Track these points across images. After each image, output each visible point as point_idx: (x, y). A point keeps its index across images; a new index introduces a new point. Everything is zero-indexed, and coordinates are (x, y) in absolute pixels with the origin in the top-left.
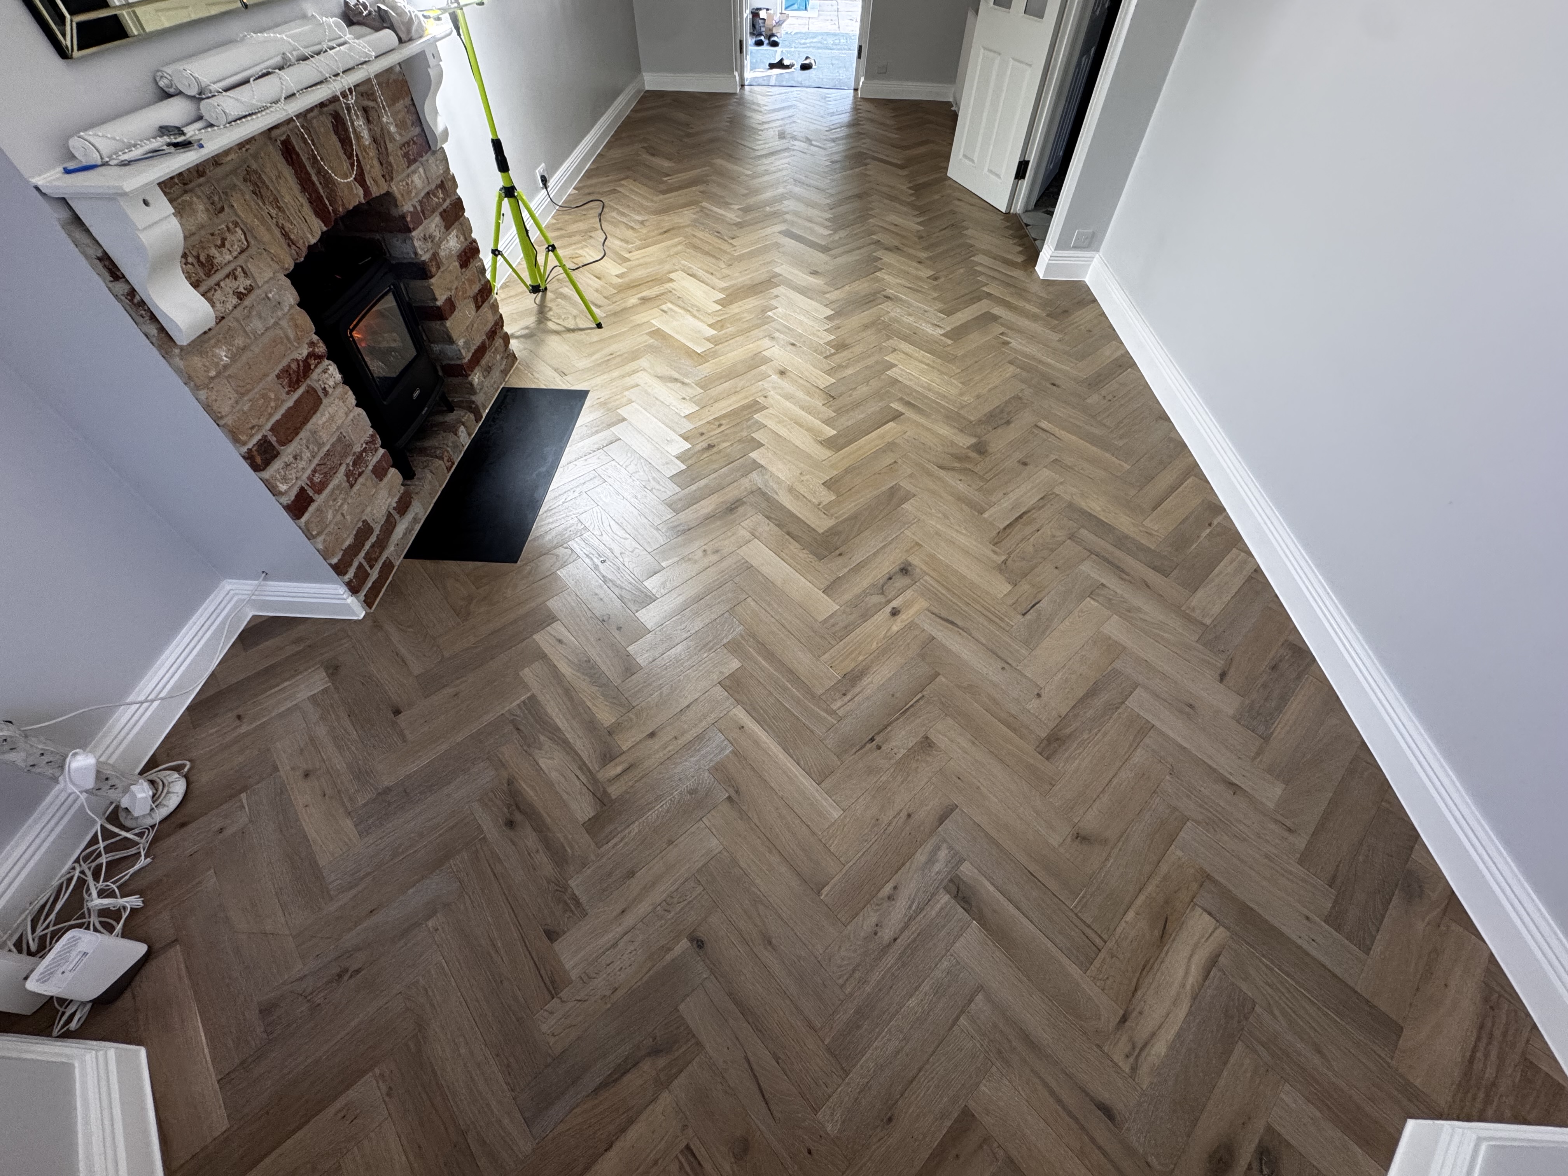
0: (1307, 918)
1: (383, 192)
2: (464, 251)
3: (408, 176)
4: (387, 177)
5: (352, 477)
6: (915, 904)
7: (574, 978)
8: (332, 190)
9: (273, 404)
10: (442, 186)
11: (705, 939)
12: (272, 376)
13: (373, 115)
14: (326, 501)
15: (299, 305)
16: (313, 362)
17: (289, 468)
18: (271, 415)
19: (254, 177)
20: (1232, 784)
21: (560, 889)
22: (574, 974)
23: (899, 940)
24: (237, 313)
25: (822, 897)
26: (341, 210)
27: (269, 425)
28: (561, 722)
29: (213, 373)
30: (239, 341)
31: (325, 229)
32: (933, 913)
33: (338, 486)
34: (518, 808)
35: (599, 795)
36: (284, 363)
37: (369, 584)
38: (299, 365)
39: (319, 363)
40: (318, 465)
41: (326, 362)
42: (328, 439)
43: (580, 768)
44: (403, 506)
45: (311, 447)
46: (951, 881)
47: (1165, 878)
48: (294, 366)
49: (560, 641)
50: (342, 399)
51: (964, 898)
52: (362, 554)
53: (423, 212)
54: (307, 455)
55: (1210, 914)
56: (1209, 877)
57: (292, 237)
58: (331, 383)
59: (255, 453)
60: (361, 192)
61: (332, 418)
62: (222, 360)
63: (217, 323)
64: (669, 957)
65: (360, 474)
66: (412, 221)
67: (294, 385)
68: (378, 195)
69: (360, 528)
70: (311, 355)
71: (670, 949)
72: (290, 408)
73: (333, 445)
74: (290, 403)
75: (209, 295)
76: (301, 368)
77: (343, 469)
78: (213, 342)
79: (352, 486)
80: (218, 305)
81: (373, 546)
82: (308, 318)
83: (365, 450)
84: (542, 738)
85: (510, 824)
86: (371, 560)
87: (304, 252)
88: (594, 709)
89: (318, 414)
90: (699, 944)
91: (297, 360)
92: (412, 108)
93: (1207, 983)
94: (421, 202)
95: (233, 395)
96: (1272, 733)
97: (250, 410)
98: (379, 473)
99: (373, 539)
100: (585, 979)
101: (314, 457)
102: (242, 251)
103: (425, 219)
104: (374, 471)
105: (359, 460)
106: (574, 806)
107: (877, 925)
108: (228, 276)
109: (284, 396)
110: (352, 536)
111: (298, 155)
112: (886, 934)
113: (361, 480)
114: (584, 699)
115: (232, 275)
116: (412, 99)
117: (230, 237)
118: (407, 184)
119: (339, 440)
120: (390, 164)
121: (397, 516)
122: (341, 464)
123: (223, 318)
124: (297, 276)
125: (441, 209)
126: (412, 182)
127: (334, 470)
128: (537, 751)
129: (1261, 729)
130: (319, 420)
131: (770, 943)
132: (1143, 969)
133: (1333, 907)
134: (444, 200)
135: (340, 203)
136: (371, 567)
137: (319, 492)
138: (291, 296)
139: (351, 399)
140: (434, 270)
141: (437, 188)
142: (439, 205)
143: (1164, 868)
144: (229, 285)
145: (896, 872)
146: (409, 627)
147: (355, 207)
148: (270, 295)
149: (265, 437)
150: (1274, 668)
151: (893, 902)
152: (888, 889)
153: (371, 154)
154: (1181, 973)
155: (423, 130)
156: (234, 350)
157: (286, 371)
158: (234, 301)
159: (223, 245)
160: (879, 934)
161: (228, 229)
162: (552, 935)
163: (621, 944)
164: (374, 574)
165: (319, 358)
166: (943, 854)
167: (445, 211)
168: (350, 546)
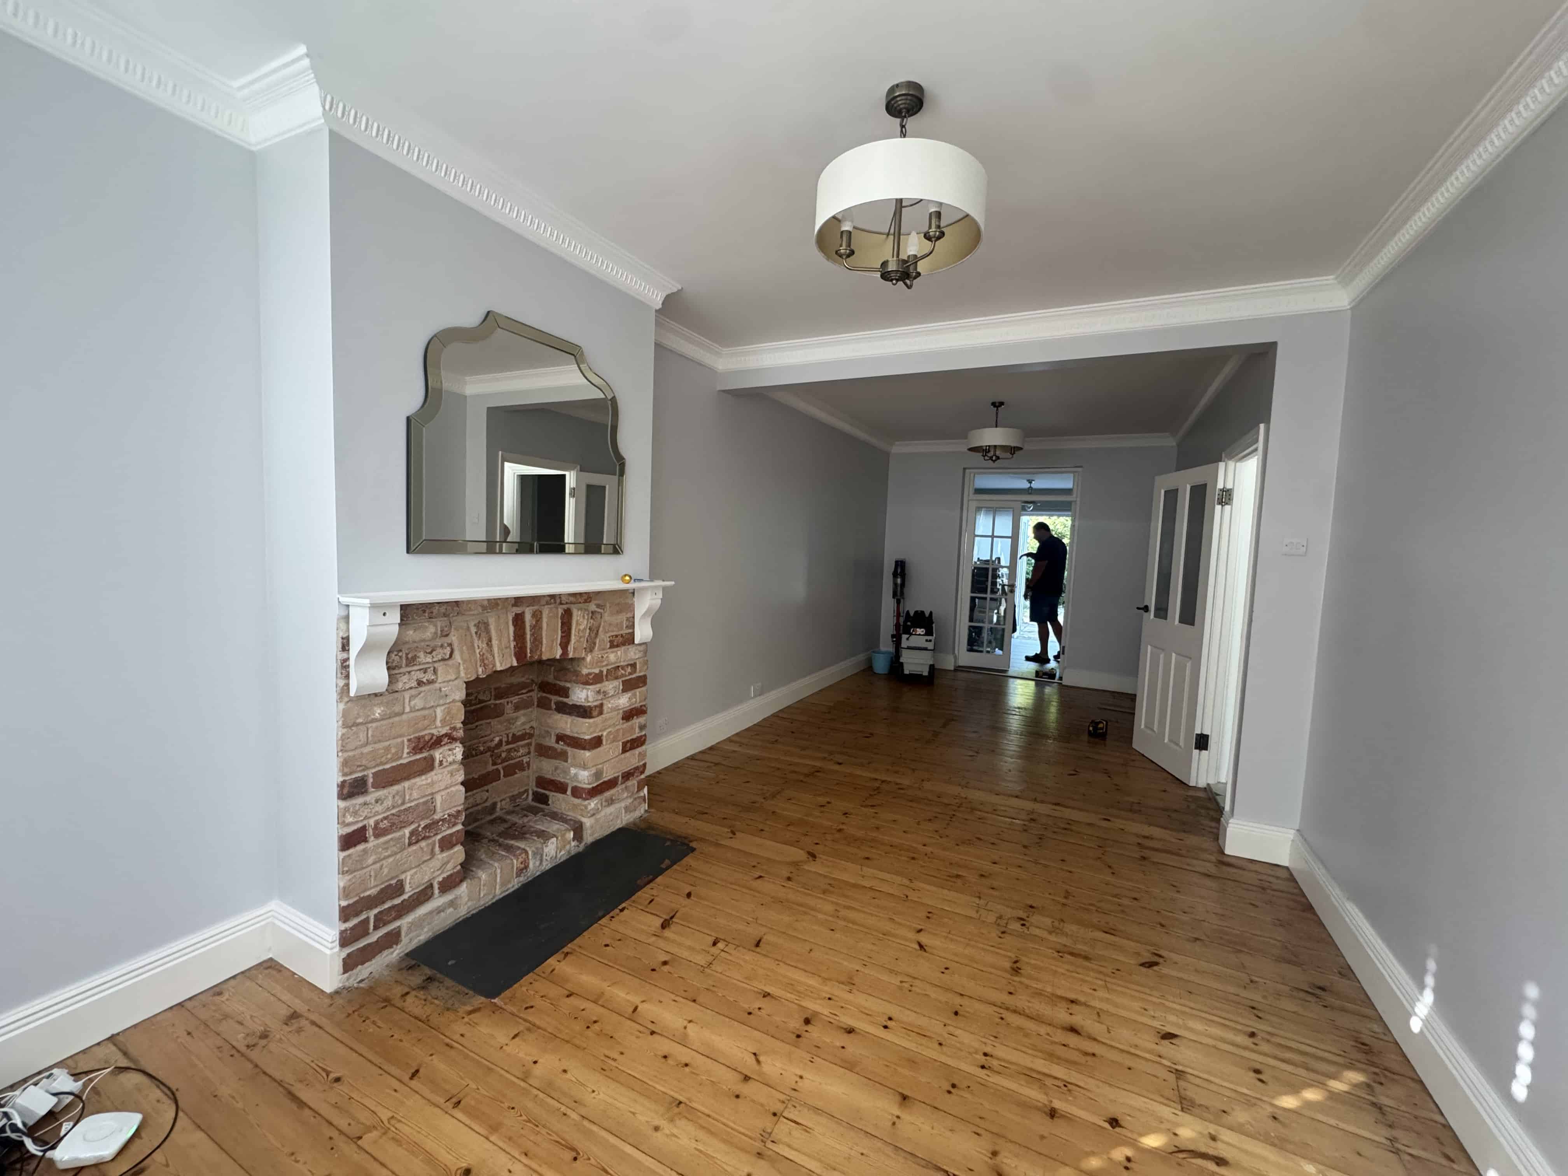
1: (577, 656)
2: (632, 710)
3: (607, 653)
4: (588, 651)
5: (416, 838)
8: (537, 646)
9: (390, 757)
10: (633, 666)
12: (406, 739)
14: (376, 847)
16: (445, 740)
17: (366, 806)
18: (382, 764)
19: (484, 626)
24: (413, 692)
26: (537, 657)
27: (374, 770)
29: (360, 720)
30: (396, 709)
31: (515, 664)
33: (397, 839)
36: (422, 733)
37: (362, 943)
38: (432, 738)
39: (450, 742)
40: (393, 815)
41: (458, 744)
42: (416, 799)
44: (448, 885)
45: (397, 798)
48: (427, 738)
50: (452, 774)
52: (376, 911)
53: (607, 676)
54: (389, 802)
57: (487, 663)
58: (450, 759)
59: (349, 785)
60: (559, 652)
61: (432, 784)
62: (374, 715)
63: (385, 693)
65: (425, 838)
66: (593, 679)
67: (418, 750)
68: (572, 657)
69: (391, 885)
70: (446, 735)
72: (402, 765)
73: (418, 805)
74: (405, 761)
75: (395, 676)
76: (433, 741)
77: (413, 827)
78: (378, 702)
79: (410, 844)
80: (396, 683)
81: (393, 907)
83: (443, 820)
86: (380, 921)
89: (423, 777)
91: (433, 735)
92: (631, 619)
94: (608, 670)
95: (363, 739)
97: (369, 754)
98: (446, 844)
99: (397, 901)
101: (394, 807)
102: (443, 660)
103: (607, 680)
104: (442, 841)
105: (432, 826)
108: (420, 670)
109: (404, 755)
110: (378, 889)
111: (524, 622)
113: (423, 844)
115: (425, 671)
116: (633, 615)
117: (439, 650)
118: (602, 657)
119: (425, 803)
120: (595, 643)
121: (436, 891)
122: (413, 823)
123: (393, 691)
125: (624, 679)
126: (608, 657)
127: (403, 825)
130: (420, 781)
134: (630, 674)
135: (539, 654)
136: (376, 928)
137: (377, 836)
138: (460, 694)
139: (460, 777)
140: (595, 713)
141: (628, 665)
142: (623, 676)
144: (420, 675)
147: (548, 659)
148: (443, 690)
149: (365, 776)
153: (582, 636)
155: (634, 631)
156: (389, 712)
157: (419, 739)
158: (414, 684)
159: (431, 653)
161: (442, 645)
164: (373, 937)
165: (454, 739)
167: (627, 681)
168: (369, 896)
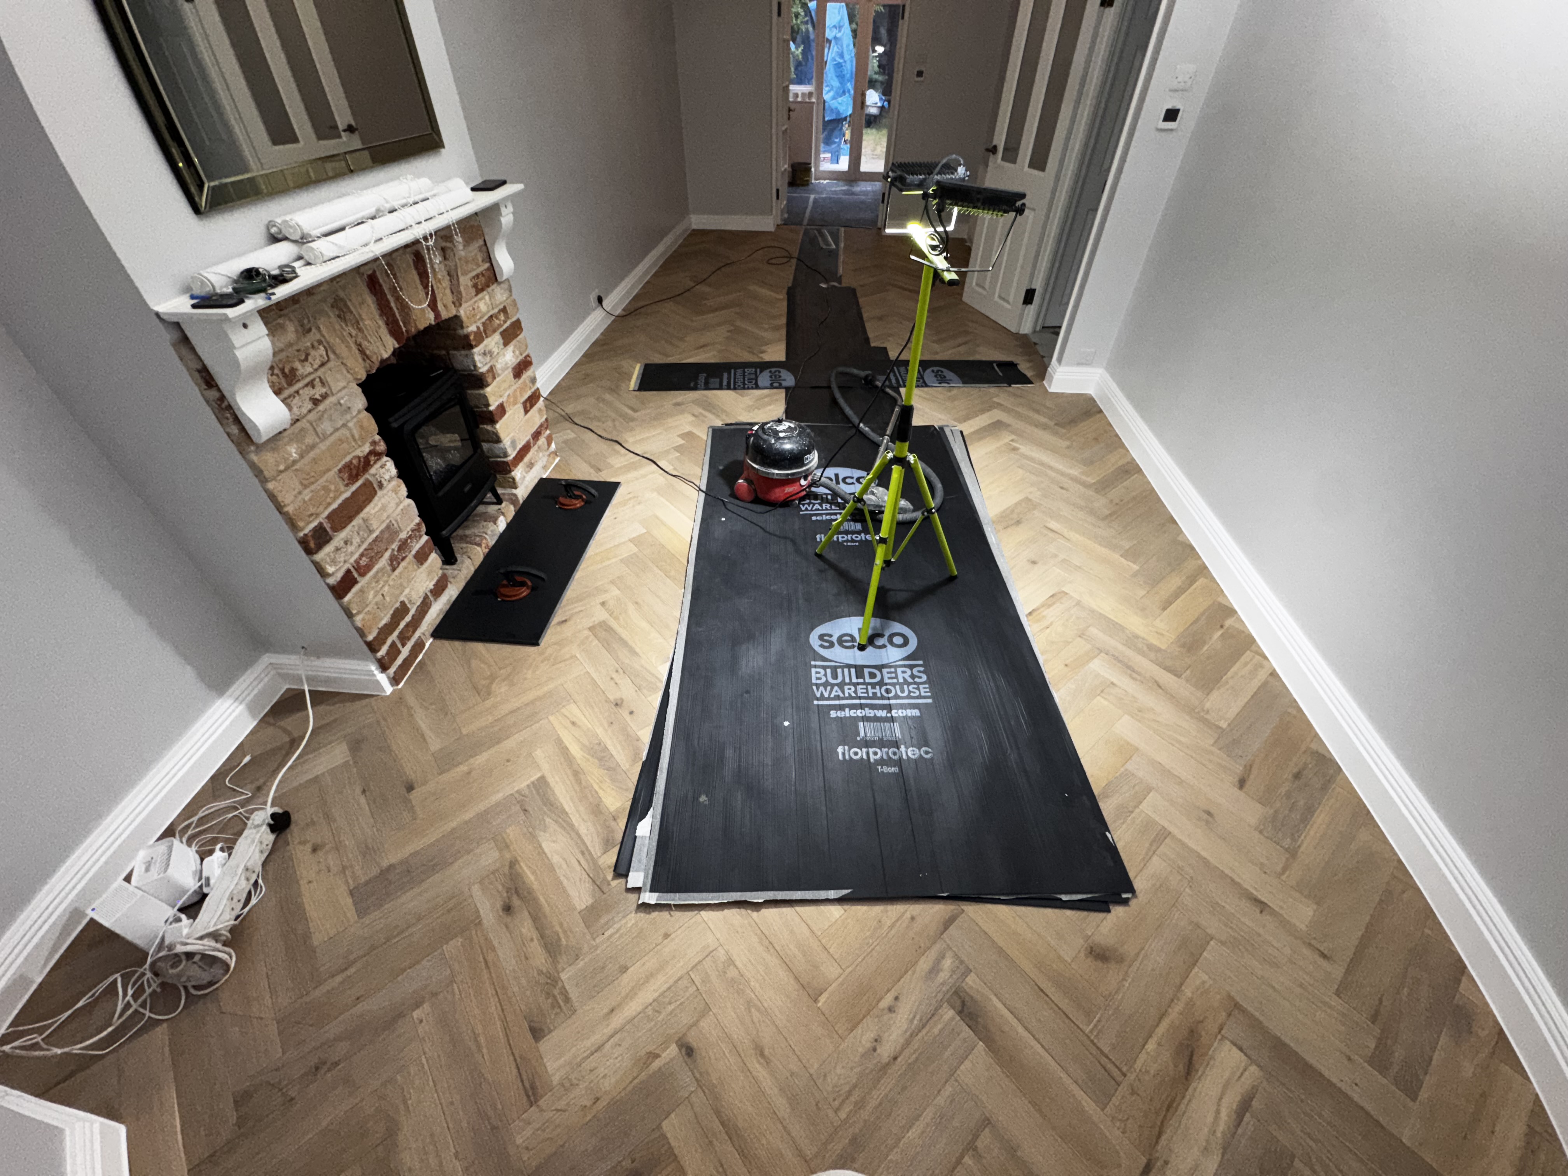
0: (1349, 1059)
1: (451, 315)
2: (519, 364)
3: (475, 302)
4: (457, 304)
5: (395, 562)
6: (918, 1017)
7: (555, 1083)
8: (408, 314)
9: (332, 495)
10: (504, 310)
11: (694, 1045)
12: (336, 469)
13: (448, 252)
14: (369, 583)
15: (367, 410)
16: (372, 458)
17: (339, 552)
18: (329, 504)
19: (341, 305)
20: (1257, 901)
21: (553, 980)
22: (556, 1080)
23: (899, 1059)
24: (312, 417)
25: (820, 1004)
26: (413, 330)
27: (326, 513)
28: (568, 805)
29: (282, 467)
30: (310, 439)
31: (397, 346)
32: (936, 1031)
33: (382, 569)
34: (517, 892)
35: (598, 883)
36: (348, 459)
37: (399, 661)
38: (360, 461)
39: (378, 460)
40: (366, 550)
41: (385, 459)
42: (378, 528)
43: (583, 853)
44: (439, 589)
45: (361, 533)
46: (956, 993)
47: (1190, 1004)
48: (355, 462)
49: (573, 723)
50: (395, 491)
51: (970, 1013)
52: (396, 633)
53: (485, 331)
54: (356, 540)
55: (1241, 1049)
56: (1237, 1006)
57: (368, 352)
58: (387, 477)
59: (310, 538)
60: (431, 316)
61: (384, 508)
62: (292, 456)
63: (292, 425)
64: (656, 1064)
65: (403, 559)
66: (475, 339)
67: (353, 478)
68: (447, 317)
69: (397, 608)
70: (371, 453)
71: (657, 1056)
72: (347, 499)
73: (382, 532)
74: (348, 494)
75: (289, 401)
76: (362, 464)
77: (387, 555)
78: (286, 440)
79: (394, 570)
80: (295, 409)
81: (407, 625)
82: (373, 421)
83: (410, 537)
84: (548, 820)
85: (508, 909)
86: (404, 638)
87: (377, 365)
88: (601, 793)
89: (372, 505)
90: (689, 1051)
91: (359, 458)
92: (484, 248)
93: (1240, 1131)
94: (484, 324)
95: (299, 487)
96: (1299, 847)
97: (310, 500)
98: (421, 558)
99: (408, 618)
100: (567, 1085)
101: (363, 542)
102: (322, 365)
103: (487, 337)
104: (415, 556)
105: (404, 546)
106: (573, 893)
107: (876, 1041)
108: (307, 385)
109: (342, 488)
110: (389, 616)
111: (381, 286)
112: (885, 1051)
113: (403, 564)
114: (592, 781)
115: (311, 384)
116: (485, 241)
117: (313, 353)
118: (474, 309)
119: (388, 527)
120: (460, 293)
121: (432, 599)
122: (386, 549)
123: (298, 420)
124: (368, 386)
125: (501, 329)
126: (478, 307)
127: (380, 554)
128: (542, 833)
129: (1287, 842)
130: (371, 510)
131: (762, 1054)
132: (1168, 1110)
133: (1377, 1047)
134: (505, 322)
135: (413, 325)
136: (403, 645)
137: (362, 575)
138: (360, 402)
139: (404, 490)
140: (489, 380)
141: (499, 312)
142: (500, 326)
143: (1188, 992)
144: (308, 392)
145: (899, 981)
146: (431, 704)
147: (426, 329)
148: (342, 402)
149: (321, 524)
150: (1297, 776)
151: (894, 1015)
152: (888, 1000)
153: (444, 285)
154: (1210, 1119)
155: (492, 264)
156: (304, 447)
157: (348, 466)
158: (310, 406)
159: (306, 359)
160: (879, 1051)
161: (313, 347)
162: (537, 1033)
163: (608, 1046)
164: (405, 652)
165: (379, 455)
166: (947, 963)
167: (505, 331)
168: (386, 625)
